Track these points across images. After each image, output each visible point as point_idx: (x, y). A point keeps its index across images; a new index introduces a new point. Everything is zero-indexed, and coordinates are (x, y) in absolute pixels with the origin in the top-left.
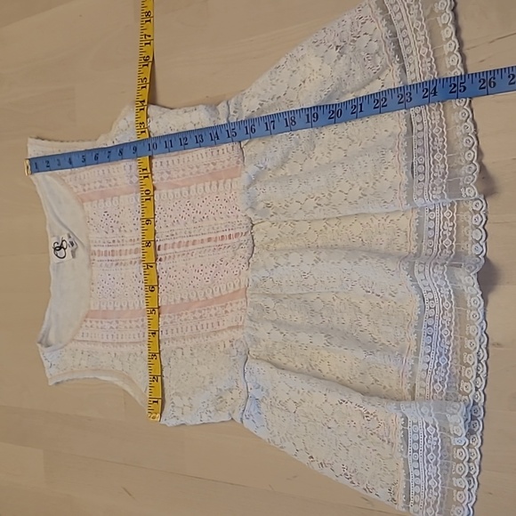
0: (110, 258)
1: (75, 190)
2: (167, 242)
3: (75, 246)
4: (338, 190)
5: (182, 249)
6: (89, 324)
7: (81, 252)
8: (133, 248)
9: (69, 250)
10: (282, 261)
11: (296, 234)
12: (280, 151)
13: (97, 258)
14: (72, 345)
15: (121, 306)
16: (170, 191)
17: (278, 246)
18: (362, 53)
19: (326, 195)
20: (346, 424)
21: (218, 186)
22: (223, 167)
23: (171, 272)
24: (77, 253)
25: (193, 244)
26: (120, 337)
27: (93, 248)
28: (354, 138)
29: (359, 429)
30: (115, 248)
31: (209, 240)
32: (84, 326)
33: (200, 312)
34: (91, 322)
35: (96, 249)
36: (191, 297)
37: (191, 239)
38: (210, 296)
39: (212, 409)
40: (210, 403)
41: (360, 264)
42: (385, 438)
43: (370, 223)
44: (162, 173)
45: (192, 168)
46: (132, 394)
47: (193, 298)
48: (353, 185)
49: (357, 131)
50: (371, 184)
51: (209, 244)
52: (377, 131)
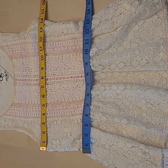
0: (24, 82)
1: (9, 53)
2: (52, 77)
3: (7, 76)
4: (135, 60)
5: (58, 80)
6: (13, 108)
7: (10, 79)
8: (35, 79)
9: (4, 78)
10: (108, 88)
11: (113, 77)
12: (108, 42)
13: (18, 82)
14: (5, 116)
15: (29, 102)
16: (53, 56)
17: (104, 82)
18: (151, 3)
19: (129, 62)
20: (134, 156)
21: (76, 55)
22: (80, 48)
23: (53, 89)
24: (8, 79)
25: (64, 79)
26: (27, 114)
27: (16, 78)
28: (143, 39)
29: (140, 158)
30: (26, 78)
31: (71, 77)
32: (10, 109)
33: (66, 106)
34: (14, 107)
35: (18, 78)
36: (62, 100)
37: (63, 76)
38: (71, 100)
39: (70, 146)
40: (69, 144)
41: (147, 91)
42: (153, 163)
43: (149, 74)
44: (50, 49)
45: (65, 47)
46: (32, 138)
47: (63, 100)
48: (143, 58)
49: (144, 36)
50: (152, 59)
51: (71, 79)
52: (154, 36)
